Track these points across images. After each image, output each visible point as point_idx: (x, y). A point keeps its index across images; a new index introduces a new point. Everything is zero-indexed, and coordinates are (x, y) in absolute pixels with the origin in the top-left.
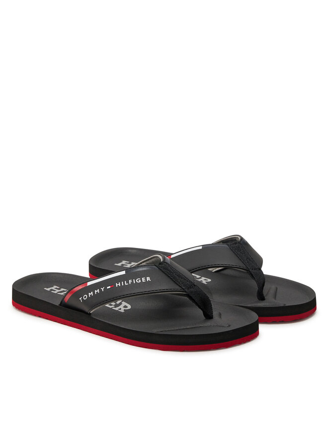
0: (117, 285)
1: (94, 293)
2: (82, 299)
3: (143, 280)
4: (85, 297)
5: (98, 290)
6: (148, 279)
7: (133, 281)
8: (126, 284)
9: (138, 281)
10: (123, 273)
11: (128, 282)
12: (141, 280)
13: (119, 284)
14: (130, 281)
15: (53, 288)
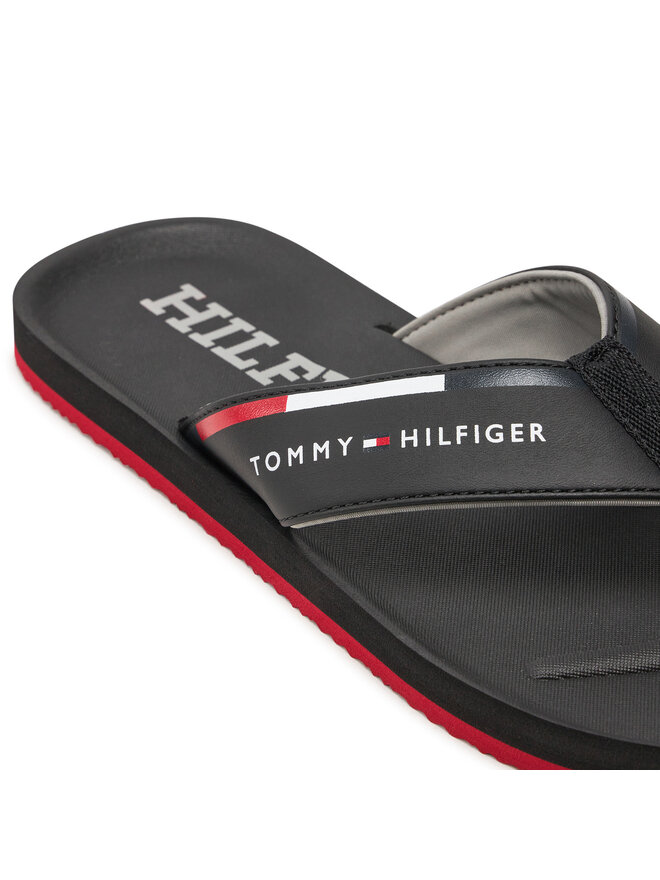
0: (404, 439)
1: (308, 452)
2: (261, 463)
3: (514, 433)
4: (273, 462)
5: (327, 444)
6: (536, 431)
7: (471, 431)
8: (442, 443)
9: (493, 433)
10: (435, 384)
11: (450, 435)
12: (507, 433)
13: (415, 438)
14: (460, 432)
15: (176, 300)
